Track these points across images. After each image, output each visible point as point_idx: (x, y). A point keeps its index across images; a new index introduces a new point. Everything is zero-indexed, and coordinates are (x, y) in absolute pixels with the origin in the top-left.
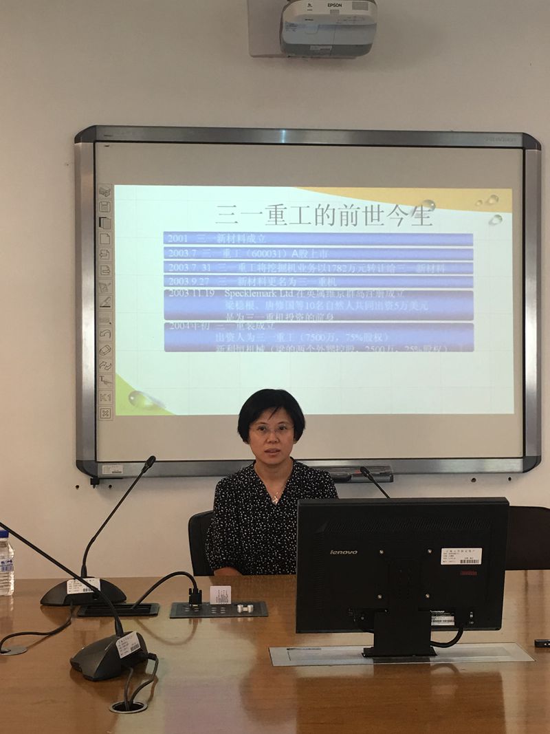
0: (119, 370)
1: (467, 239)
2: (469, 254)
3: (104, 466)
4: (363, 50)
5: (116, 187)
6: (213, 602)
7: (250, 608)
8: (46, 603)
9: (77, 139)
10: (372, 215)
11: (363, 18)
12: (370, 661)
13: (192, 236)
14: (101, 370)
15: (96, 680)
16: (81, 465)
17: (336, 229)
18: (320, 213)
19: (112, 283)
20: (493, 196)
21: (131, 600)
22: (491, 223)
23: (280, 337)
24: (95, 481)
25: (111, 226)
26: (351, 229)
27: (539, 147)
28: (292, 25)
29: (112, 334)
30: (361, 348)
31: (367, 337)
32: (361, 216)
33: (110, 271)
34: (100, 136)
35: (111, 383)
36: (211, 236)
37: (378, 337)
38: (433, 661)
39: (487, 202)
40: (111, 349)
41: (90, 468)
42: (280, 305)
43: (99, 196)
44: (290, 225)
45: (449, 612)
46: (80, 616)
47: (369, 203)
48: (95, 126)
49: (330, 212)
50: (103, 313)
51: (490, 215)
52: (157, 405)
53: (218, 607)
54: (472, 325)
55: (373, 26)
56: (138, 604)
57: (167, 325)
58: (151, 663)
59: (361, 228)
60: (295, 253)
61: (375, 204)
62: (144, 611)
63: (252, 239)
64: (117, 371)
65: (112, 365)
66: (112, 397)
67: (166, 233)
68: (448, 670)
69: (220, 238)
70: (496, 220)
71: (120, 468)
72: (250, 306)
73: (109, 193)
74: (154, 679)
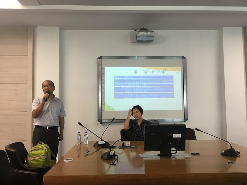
0: (106, 102)
1: (172, 76)
2: (173, 79)
3: (103, 120)
4: (152, 41)
5: (105, 68)
6: (127, 146)
7: (134, 147)
8: (94, 146)
9: (98, 59)
10: (154, 72)
11: (152, 35)
12: (159, 157)
13: (120, 77)
14: (102, 102)
15: (106, 160)
16: (98, 120)
17: (147, 75)
18: (144, 72)
19: (105, 86)
20: (177, 68)
21: (111, 145)
22: (177, 73)
23: (137, 95)
24: (101, 123)
25: (104, 75)
26: (150, 75)
27: (186, 59)
28: (139, 37)
29: (104, 95)
30: (152, 97)
31: (153, 95)
32: (152, 72)
33: (104, 83)
34: (102, 58)
35: (104, 105)
36: (123, 77)
37: (155, 96)
38: (171, 157)
39: (176, 70)
40: (104, 98)
41: (100, 121)
42: (136, 89)
43: (102, 69)
44: (138, 74)
45: (174, 147)
46: (101, 148)
47: (153, 70)
48: (101, 56)
49: (146, 72)
50: (103, 91)
51: (177, 72)
52: (113, 109)
53: (128, 146)
54: (173, 93)
55: (154, 37)
56: (112, 146)
57: (115, 93)
58: (116, 157)
59: (152, 75)
60: (139, 80)
61: (154, 70)
62: (114, 147)
63: (131, 77)
64: (105, 102)
65: (104, 101)
66: (104, 107)
67: (115, 76)
68: (174, 159)
69: (125, 77)
70: (178, 73)
71: (106, 121)
72: (131, 90)
73: (104, 69)
74: (117, 160)
